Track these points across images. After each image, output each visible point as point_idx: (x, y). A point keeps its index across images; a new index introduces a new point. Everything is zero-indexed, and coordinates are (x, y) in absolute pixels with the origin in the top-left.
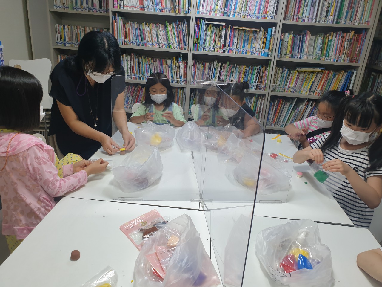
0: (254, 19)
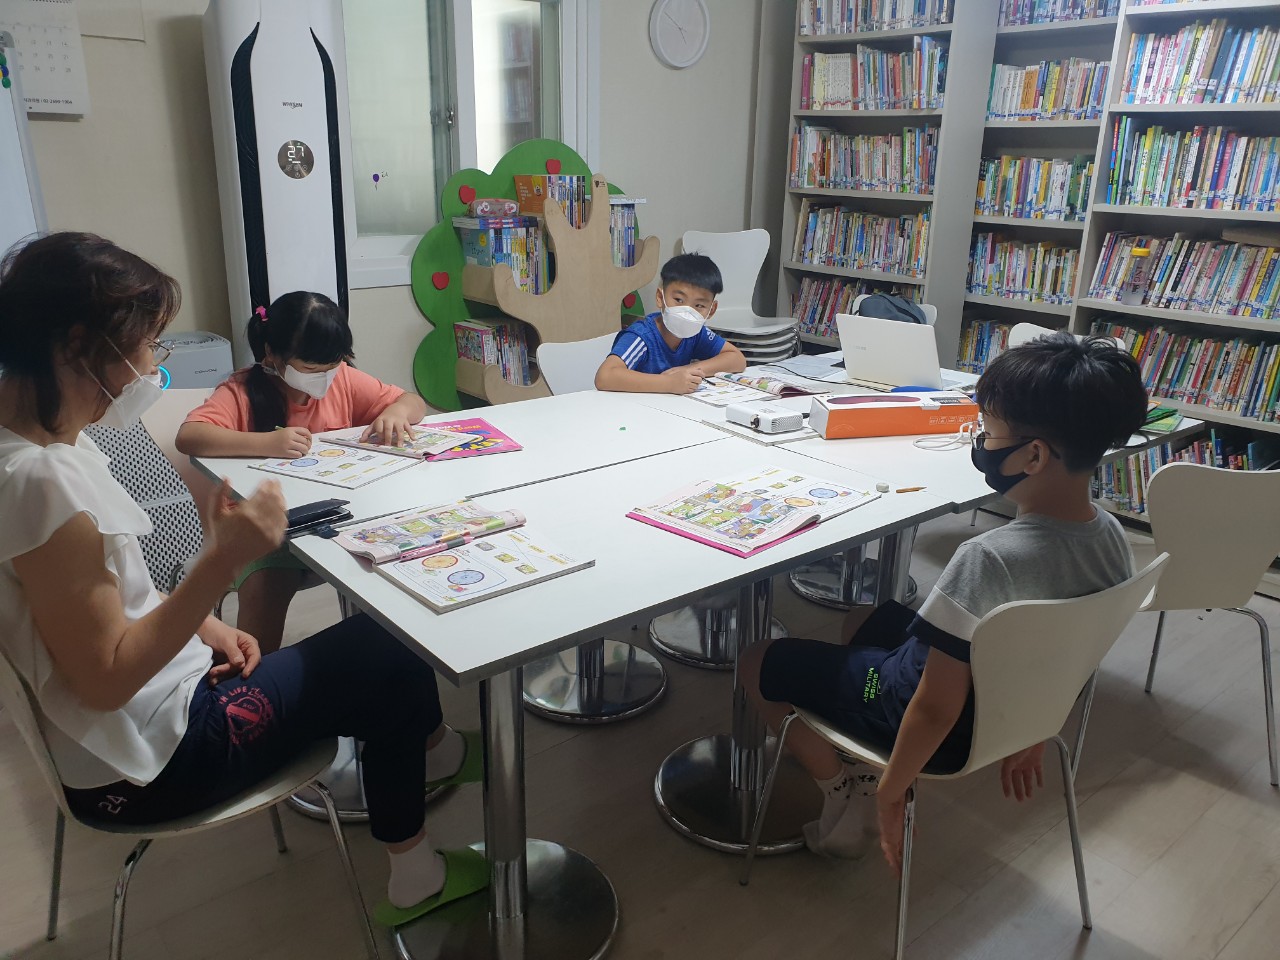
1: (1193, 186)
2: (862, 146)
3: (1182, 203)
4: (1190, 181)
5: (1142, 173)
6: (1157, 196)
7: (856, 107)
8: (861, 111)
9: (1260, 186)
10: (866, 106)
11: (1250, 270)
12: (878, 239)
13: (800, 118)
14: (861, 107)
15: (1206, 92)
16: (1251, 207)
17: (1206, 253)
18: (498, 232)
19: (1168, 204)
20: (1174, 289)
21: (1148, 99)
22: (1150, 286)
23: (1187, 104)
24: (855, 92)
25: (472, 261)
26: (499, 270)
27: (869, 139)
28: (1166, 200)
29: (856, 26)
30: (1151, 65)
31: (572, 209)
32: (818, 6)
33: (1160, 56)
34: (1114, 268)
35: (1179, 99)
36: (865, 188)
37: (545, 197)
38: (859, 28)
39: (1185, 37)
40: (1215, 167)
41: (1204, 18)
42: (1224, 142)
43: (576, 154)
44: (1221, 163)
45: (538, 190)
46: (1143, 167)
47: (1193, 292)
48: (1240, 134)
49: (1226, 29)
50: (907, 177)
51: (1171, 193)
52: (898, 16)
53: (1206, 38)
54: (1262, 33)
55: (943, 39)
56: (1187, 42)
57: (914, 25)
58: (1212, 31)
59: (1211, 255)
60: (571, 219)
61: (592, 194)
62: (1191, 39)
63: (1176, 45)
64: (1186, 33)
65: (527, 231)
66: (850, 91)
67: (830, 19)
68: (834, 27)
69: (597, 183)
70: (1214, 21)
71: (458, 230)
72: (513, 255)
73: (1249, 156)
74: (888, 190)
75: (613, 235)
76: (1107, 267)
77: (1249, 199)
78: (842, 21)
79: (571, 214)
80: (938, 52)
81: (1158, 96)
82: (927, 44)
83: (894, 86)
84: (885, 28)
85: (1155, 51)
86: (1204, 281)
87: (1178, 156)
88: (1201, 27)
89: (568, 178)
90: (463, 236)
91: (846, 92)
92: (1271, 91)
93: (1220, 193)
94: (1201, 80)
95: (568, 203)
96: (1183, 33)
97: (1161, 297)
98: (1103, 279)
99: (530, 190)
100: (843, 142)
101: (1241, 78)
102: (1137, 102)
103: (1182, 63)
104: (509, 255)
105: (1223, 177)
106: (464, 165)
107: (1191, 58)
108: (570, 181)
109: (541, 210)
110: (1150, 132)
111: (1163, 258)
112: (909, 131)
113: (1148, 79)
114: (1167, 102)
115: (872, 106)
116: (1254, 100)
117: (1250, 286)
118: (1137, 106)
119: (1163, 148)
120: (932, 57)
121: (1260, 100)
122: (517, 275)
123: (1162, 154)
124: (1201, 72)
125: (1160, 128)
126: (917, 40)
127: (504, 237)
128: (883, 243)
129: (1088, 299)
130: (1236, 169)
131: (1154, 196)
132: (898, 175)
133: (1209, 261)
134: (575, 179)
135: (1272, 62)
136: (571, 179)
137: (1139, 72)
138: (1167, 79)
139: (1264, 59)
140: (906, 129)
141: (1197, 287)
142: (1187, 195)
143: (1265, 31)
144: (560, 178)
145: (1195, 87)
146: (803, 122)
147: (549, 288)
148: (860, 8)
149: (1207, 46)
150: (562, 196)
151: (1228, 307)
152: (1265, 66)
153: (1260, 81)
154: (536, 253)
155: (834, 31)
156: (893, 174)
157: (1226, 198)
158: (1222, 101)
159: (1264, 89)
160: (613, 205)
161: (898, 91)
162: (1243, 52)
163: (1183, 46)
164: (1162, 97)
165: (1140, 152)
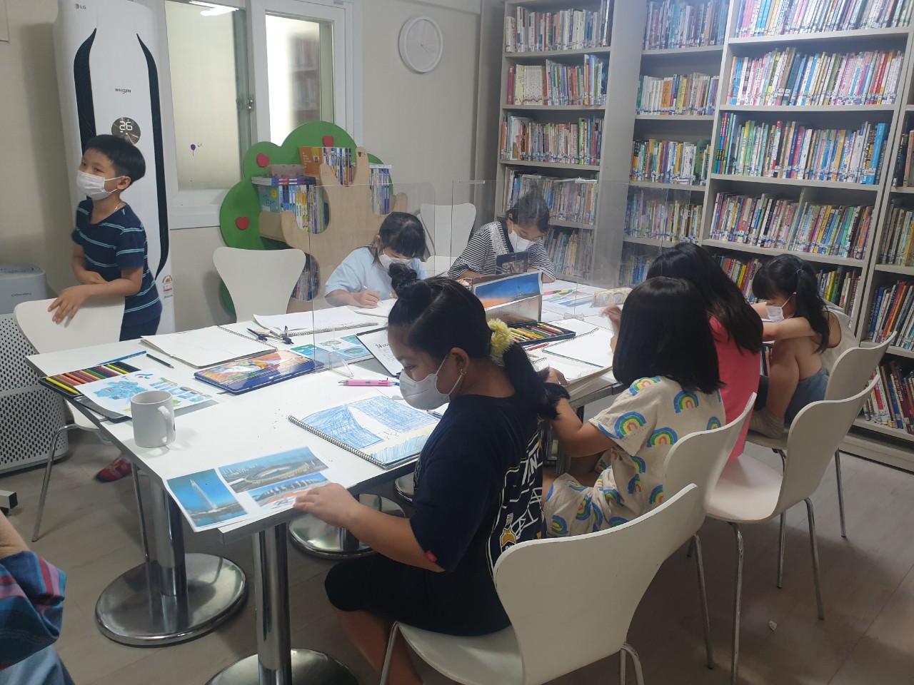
0: (850, 107)
1: (777, 163)
2: (551, 131)
3: (770, 175)
4: (775, 159)
5: (743, 153)
6: (753, 169)
7: (545, 103)
8: (549, 106)
9: (821, 163)
10: (553, 103)
11: (816, 221)
12: (563, 197)
13: (507, 111)
14: (549, 103)
15: (783, 98)
16: (816, 177)
17: (784, 209)
18: (286, 188)
19: (762, 175)
20: (765, 233)
21: (744, 102)
22: (749, 230)
23: (771, 106)
24: (545, 93)
25: (266, 209)
26: (285, 215)
27: (555, 126)
28: (760, 172)
29: (545, 46)
30: (747, 79)
31: (341, 172)
32: (519, 32)
33: (752, 73)
34: (724, 217)
35: (765, 103)
36: (553, 161)
37: (321, 162)
38: (547, 48)
39: (768, 60)
40: (791, 149)
41: (780, 47)
42: (797, 133)
43: (345, 133)
44: (796, 147)
45: (316, 158)
46: (743, 148)
47: (778, 236)
48: (807, 128)
49: (795, 55)
50: (581, 153)
51: (763, 167)
52: (574, 40)
53: (782, 60)
54: (820, 57)
55: (604, 57)
56: (770, 64)
57: (584, 47)
58: (786, 56)
59: (788, 210)
60: (341, 179)
61: (356, 162)
62: (772, 61)
63: (762, 65)
64: (769, 57)
65: (308, 188)
66: (541, 93)
67: (527, 42)
68: (530, 47)
69: (360, 154)
70: (788, 49)
71: (256, 186)
72: (297, 204)
73: (813, 142)
74: (569, 162)
75: (373, 191)
76: (719, 217)
77: (814, 172)
78: (536, 43)
79: (341, 175)
80: (601, 65)
81: (752, 101)
82: (593, 60)
83: (572, 89)
84: (565, 48)
85: (749, 69)
86: (785, 228)
87: (767, 141)
88: (779, 53)
89: (338, 149)
90: (260, 191)
91: (538, 92)
92: (828, 97)
93: (795, 167)
94: (780, 90)
95: (338, 168)
96: (767, 57)
97: (757, 239)
98: (718, 225)
99: (311, 157)
100: (538, 128)
101: (807, 88)
102: (738, 104)
103: (767, 78)
104: (294, 204)
105: (796, 157)
106: (260, 139)
107: (773, 76)
108: (340, 151)
109: (318, 173)
110: (747, 124)
111: (756, 211)
112: (583, 121)
113: (745, 89)
114: (757, 104)
115: (557, 102)
116: (816, 103)
117: (817, 232)
118: (738, 107)
119: (756, 136)
120: (597, 69)
121: (820, 104)
122: (300, 220)
123: (755, 140)
124: (779, 84)
125: (753, 122)
126: (586, 57)
127: (290, 192)
128: (566, 200)
129: (710, 240)
130: (805, 152)
131: (750, 169)
132: (575, 152)
133: (787, 214)
134: (343, 150)
135: (828, 77)
136: (341, 150)
137: (738, 84)
138: (757, 89)
139: (823, 76)
140: (580, 119)
141: (781, 232)
142: (773, 168)
143: (823, 57)
144: (332, 150)
145: (776, 95)
146: (509, 113)
147: (325, 229)
148: (547, 34)
149: (783, 66)
150: (335, 163)
151: (803, 246)
152: (823, 80)
153: (820, 90)
154: (315, 204)
155: (529, 50)
156: (572, 151)
157: (799, 171)
158: (795, 104)
159: (823, 96)
160: (372, 170)
161: (575, 92)
162: (808, 70)
163: (767, 66)
164: (755, 101)
165: (742, 138)
